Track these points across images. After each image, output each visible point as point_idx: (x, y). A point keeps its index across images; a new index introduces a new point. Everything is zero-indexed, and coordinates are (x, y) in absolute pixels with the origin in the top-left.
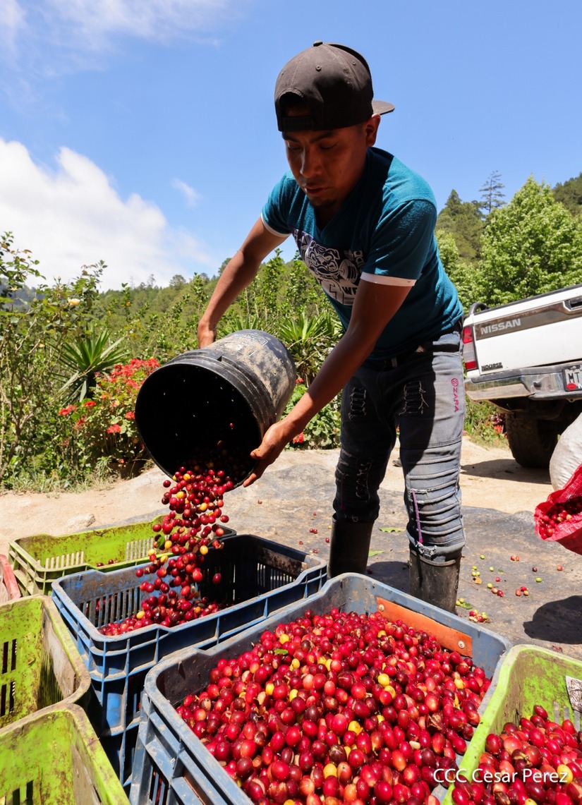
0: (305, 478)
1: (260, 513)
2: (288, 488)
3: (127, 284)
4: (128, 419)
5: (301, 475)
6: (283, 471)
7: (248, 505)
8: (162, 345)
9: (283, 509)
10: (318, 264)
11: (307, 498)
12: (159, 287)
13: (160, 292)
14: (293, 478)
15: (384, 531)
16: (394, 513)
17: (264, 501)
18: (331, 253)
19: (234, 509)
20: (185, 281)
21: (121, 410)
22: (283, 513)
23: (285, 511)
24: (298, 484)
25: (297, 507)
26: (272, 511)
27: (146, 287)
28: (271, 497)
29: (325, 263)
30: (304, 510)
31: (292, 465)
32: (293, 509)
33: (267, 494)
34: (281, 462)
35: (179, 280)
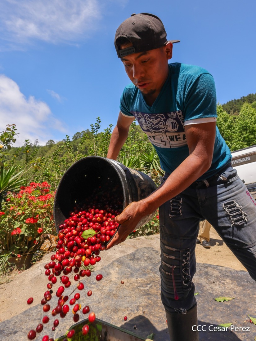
0: (146, 259)
1: (126, 292)
2: (137, 267)
3: (28, 140)
4: (27, 224)
5: (143, 256)
6: (131, 255)
7: (115, 286)
8: (46, 174)
9: (140, 286)
10: (153, 125)
11: (152, 275)
12: (40, 146)
13: (40, 148)
14: (138, 259)
15: (218, 301)
16: (214, 283)
17: (125, 281)
18: (160, 117)
19: (106, 291)
20: (54, 143)
21: (22, 217)
22: (141, 291)
23: (142, 288)
24: (143, 264)
25: (149, 284)
26: (133, 289)
27: (33, 145)
28: (129, 277)
29: (157, 124)
30: (155, 286)
31: (135, 249)
32: (147, 286)
33: (125, 274)
34: (128, 248)
35: (51, 142)
